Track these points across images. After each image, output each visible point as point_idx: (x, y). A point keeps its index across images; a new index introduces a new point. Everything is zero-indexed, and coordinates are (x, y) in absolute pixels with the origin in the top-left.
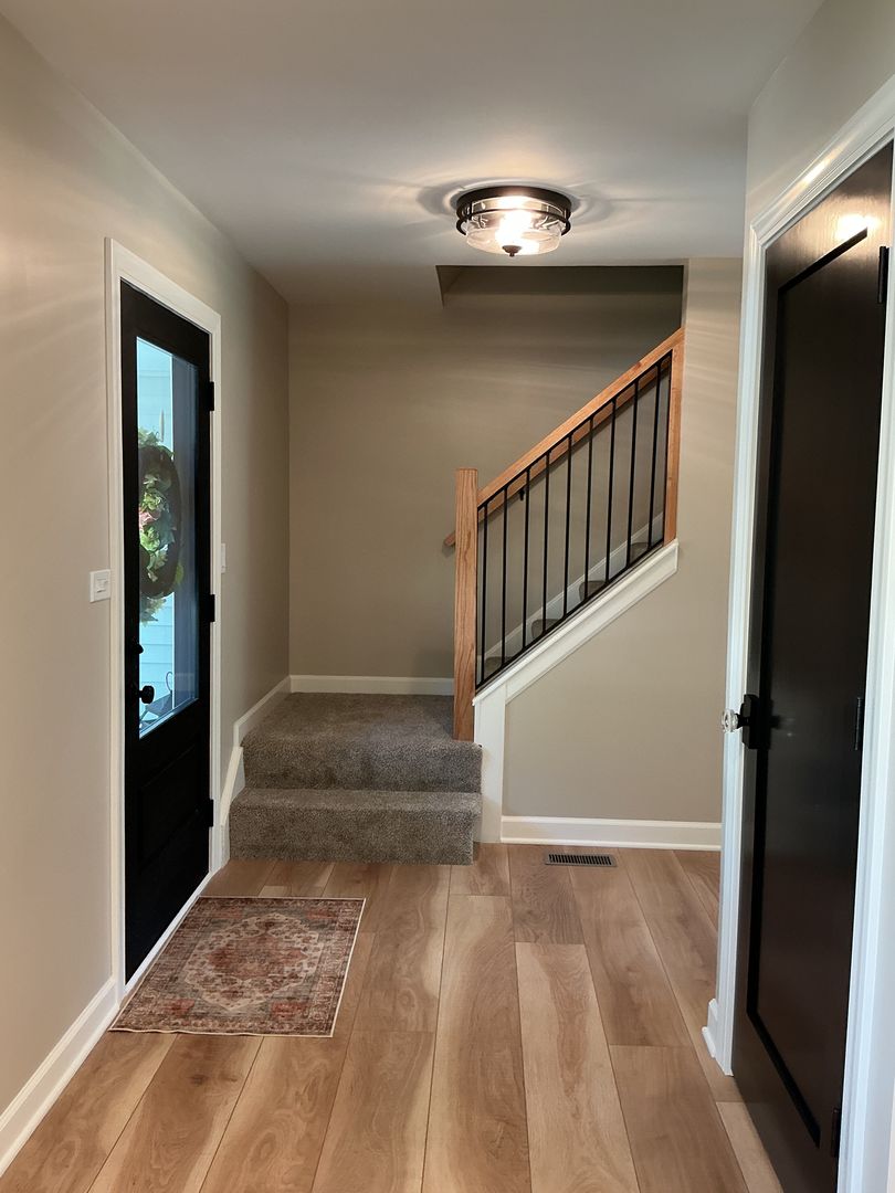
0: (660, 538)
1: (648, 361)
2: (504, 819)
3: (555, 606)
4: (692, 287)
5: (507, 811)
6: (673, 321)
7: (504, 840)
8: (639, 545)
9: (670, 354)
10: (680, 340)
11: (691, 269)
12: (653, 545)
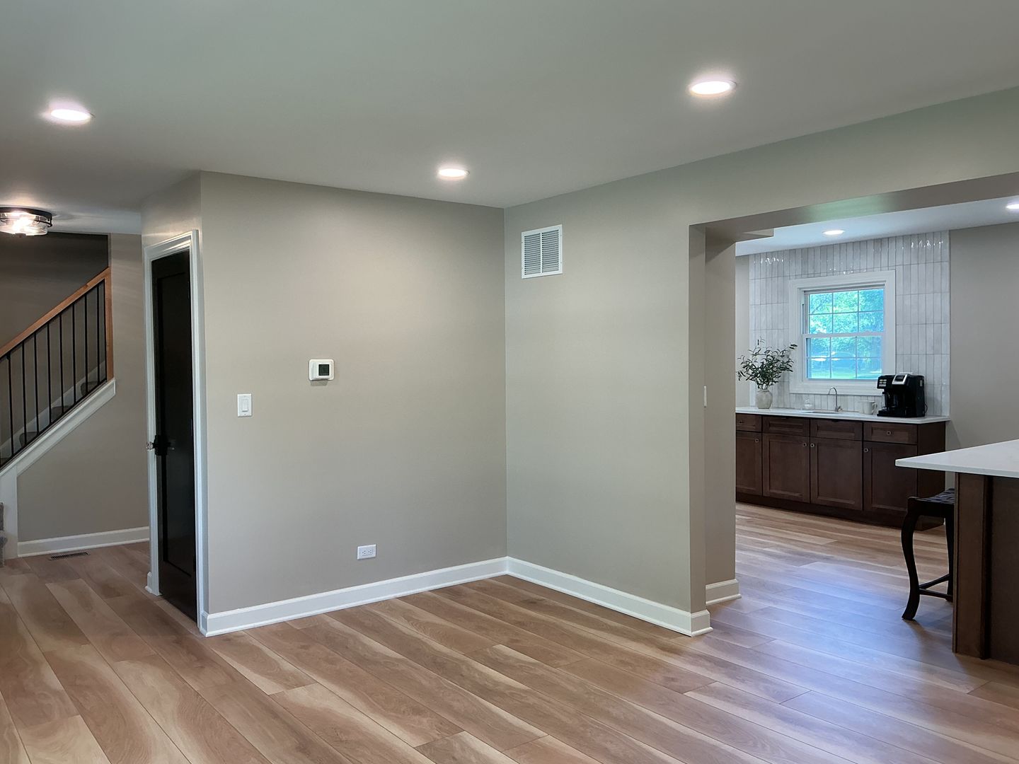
0: (104, 377)
1: (91, 284)
2: (19, 544)
3: (31, 426)
4: (113, 248)
5: (21, 539)
6: (105, 265)
7: (19, 556)
8: (91, 383)
9: (103, 281)
10: (109, 274)
11: (112, 240)
12: (100, 382)
